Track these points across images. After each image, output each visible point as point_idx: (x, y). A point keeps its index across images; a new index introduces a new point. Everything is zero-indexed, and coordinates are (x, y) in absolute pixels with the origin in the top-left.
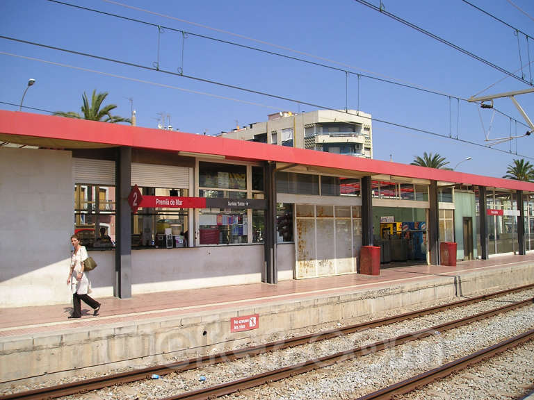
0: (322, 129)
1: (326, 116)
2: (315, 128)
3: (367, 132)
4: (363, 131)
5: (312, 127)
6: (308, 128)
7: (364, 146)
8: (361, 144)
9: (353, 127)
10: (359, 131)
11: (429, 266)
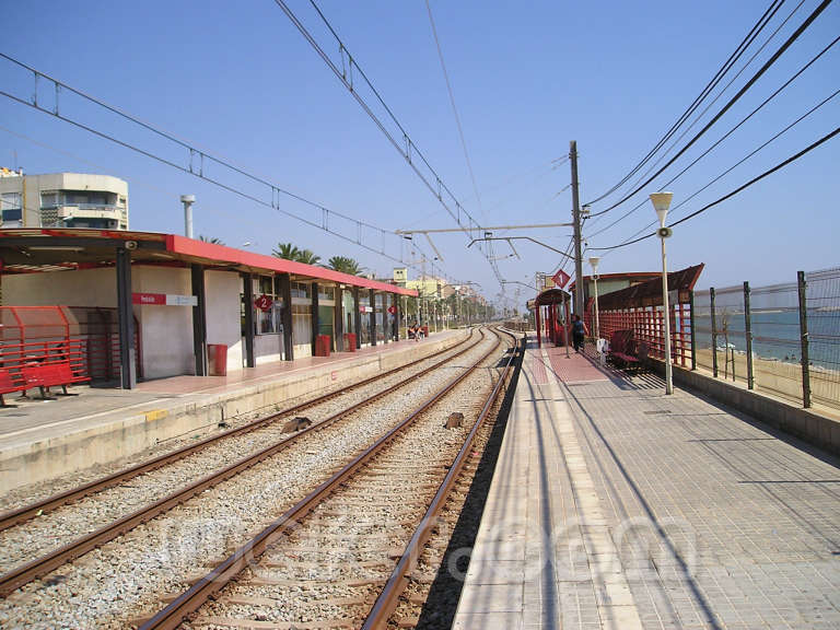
0: (65, 198)
1: (73, 182)
2: (57, 197)
3: (122, 205)
4: (119, 204)
5: (54, 195)
6: (47, 195)
7: (119, 223)
8: (117, 221)
9: (106, 198)
10: (114, 203)
11: (336, 353)
